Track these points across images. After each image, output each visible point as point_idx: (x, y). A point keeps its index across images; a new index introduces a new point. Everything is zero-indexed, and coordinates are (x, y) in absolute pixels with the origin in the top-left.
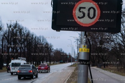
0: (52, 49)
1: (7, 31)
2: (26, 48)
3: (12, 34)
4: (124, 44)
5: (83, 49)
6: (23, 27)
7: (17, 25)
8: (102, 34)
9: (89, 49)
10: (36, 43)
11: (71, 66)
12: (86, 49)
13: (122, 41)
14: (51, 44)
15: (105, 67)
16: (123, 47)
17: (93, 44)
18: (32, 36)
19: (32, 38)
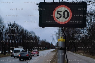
0: (39, 40)
1: (8, 29)
2: (21, 40)
3: (11, 31)
4: (89, 35)
5: (61, 39)
6: (19, 26)
7: (15, 24)
8: (73, 29)
9: (64, 40)
10: (28, 36)
11: (53, 51)
12: (63, 40)
13: (87, 34)
14: (38, 37)
15: (76, 51)
16: (88, 37)
17: (67, 36)
18: (25, 32)
19: (25, 33)
